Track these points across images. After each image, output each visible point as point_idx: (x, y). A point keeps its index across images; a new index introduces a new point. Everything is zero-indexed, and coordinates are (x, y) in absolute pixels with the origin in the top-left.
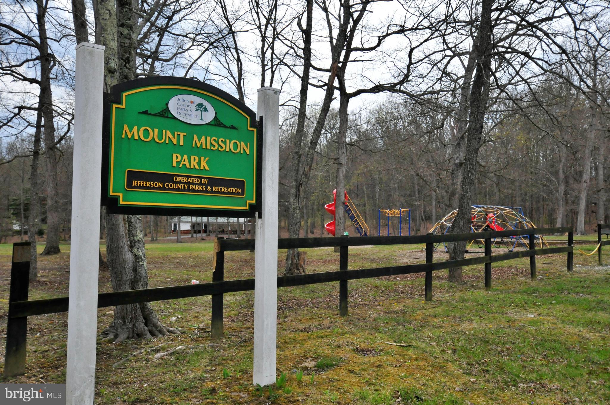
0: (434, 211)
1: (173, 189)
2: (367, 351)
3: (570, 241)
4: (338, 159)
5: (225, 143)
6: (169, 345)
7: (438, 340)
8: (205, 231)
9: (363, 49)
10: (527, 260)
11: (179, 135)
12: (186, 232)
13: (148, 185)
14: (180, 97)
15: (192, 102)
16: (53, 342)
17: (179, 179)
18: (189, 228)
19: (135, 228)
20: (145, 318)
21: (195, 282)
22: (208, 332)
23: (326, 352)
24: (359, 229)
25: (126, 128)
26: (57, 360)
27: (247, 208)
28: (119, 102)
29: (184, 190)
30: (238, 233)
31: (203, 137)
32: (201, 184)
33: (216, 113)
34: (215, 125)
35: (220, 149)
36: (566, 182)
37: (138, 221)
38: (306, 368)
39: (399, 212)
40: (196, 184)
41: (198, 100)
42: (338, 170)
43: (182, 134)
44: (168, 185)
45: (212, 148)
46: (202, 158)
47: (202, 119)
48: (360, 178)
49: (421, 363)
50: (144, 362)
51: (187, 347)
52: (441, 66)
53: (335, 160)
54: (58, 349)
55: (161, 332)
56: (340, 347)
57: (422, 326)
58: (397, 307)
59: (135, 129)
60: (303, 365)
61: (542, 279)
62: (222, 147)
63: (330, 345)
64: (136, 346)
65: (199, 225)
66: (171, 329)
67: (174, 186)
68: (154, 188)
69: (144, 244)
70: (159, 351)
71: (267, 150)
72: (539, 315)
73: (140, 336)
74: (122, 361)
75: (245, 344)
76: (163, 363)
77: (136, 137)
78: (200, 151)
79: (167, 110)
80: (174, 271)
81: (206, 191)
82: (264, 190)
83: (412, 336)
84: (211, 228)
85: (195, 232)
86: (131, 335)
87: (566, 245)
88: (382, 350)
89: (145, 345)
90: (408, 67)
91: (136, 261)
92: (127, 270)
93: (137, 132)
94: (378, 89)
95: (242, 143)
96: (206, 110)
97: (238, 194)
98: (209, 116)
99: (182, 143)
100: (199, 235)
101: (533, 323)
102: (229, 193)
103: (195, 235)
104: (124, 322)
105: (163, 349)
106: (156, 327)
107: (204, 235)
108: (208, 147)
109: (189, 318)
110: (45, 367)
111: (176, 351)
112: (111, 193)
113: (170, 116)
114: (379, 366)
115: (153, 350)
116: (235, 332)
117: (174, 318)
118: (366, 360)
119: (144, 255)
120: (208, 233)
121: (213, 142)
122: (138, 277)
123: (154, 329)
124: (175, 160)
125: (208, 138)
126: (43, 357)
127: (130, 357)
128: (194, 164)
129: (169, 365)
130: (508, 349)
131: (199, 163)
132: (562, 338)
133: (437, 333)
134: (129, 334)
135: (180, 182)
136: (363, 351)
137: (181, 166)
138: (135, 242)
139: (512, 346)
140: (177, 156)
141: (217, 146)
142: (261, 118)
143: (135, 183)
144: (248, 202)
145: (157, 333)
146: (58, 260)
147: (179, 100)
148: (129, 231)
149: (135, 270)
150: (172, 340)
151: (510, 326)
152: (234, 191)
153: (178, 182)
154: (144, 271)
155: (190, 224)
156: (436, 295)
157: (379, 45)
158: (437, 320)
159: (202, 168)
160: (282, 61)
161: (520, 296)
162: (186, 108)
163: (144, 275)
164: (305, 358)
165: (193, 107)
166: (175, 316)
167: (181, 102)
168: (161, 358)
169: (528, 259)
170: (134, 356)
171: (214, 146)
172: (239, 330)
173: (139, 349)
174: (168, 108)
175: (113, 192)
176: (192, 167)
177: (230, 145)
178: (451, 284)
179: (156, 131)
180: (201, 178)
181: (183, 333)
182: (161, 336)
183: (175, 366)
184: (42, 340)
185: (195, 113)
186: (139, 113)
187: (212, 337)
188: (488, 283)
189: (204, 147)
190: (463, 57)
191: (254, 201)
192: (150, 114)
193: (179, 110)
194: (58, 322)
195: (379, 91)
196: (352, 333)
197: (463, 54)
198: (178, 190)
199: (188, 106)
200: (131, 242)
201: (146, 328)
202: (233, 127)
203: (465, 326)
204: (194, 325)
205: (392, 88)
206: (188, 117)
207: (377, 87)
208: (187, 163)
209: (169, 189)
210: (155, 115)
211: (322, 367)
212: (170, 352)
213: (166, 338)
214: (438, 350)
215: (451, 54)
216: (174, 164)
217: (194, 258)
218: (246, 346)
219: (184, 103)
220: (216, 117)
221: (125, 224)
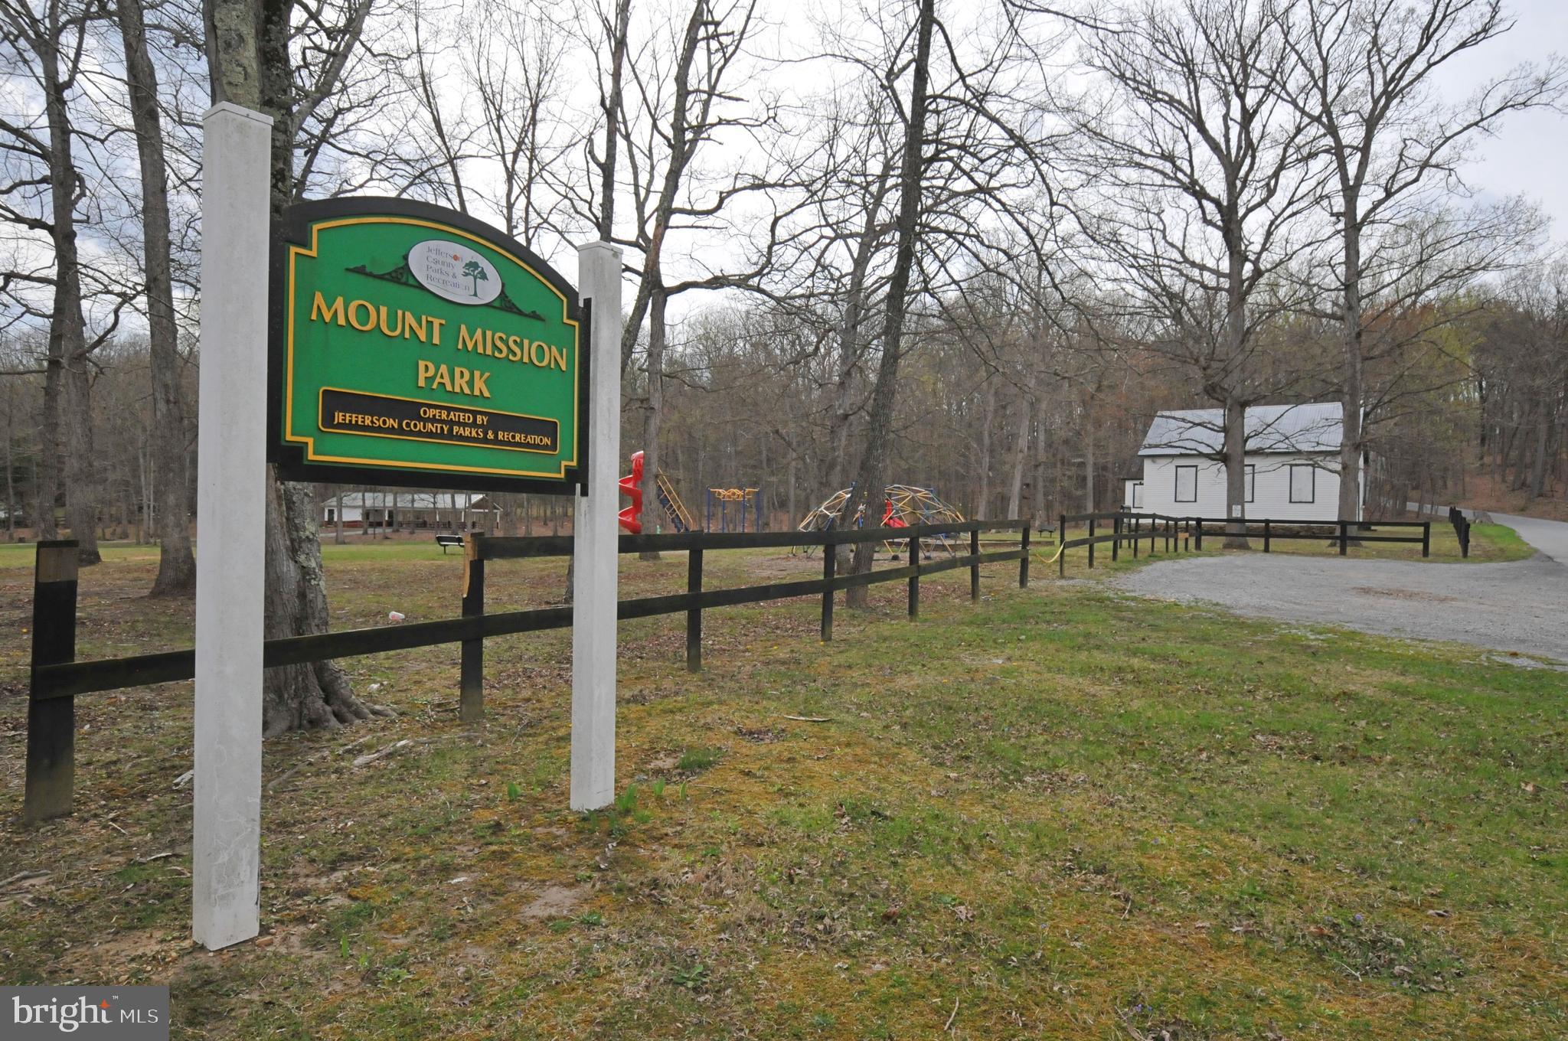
0: (792, 493)
1: (420, 434)
2: (760, 732)
3: (1025, 542)
4: (647, 399)
5: (521, 346)
6: (379, 738)
7: (870, 706)
8: (390, 524)
9: (692, 212)
10: (964, 574)
11: (430, 323)
12: (352, 525)
13: (368, 422)
14: (433, 244)
15: (456, 258)
16: (125, 742)
17: (431, 413)
18: (360, 518)
19: (301, 515)
20: (323, 690)
21: (395, 616)
22: (452, 711)
23: (688, 739)
24: (676, 520)
25: (319, 299)
26: (143, 781)
27: (562, 475)
28: (305, 243)
29: (441, 436)
30: (454, 526)
31: (479, 331)
32: (474, 424)
33: (503, 285)
34: (500, 308)
35: (511, 357)
36: (992, 451)
37: (306, 500)
38: (658, 772)
39: (741, 493)
40: (464, 425)
41: (468, 255)
42: (647, 419)
43: (436, 322)
44: (408, 425)
45: (497, 354)
46: (477, 374)
47: (475, 295)
48: (671, 437)
49: (859, 751)
50: (333, 776)
51: (417, 742)
52: (815, 252)
53: (642, 401)
54: (139, 757)
55: (358, 714)
56: (710, 729)
57: (835, 685)
58: (783, 654)
59: (339, 303)
60: (652, 766)
61: (986, 601)
62: (515, 354)
63: (691, 725)
64: (311, 745)
65: (378, 512)
66: (377, 707)
67: (420, 426)
68: (379, 429)
69: (319, 545)
70: (360, 752)
71: (600, 363)
72: (1009, 659)
73: (316, 723)
74: (285, 776)
75: (531, 731)
76: (373, 776)
77: (342, 321)
78: (473, 359)
79: (406, 269)
80: (347, 595)
81: (485, 440)
82: (594, 443)
83: (825, 703)
84: (400, 518)
85: (372, 525)
86: (296, 723)
87: (1019, 548)
88: (783, 730)
89: (328, 741)
90: (770, 248)
91: (304, 578)
92: (285, 596)
93: (342, 310)
94: (717, 282)
95: (553, 348)
96: (484, 277)
97: (545, 447)
98: (490, 290)
99: (436, 341)
100: (379, 530)
101: (1006, 673)
102: (528, 445)
103: (370, 531)
104: (281, 697)
105: (369, 747)
106: (348, 705)
107: (389, 530)
108: (489, 352)
109: (403, 685)
110: (118, 797)
111: (396, 751)
112: (289, 437)
113: (411, 281)
114: (791, 760)
115: (348, 751)
116: (505, 708)
117: (375, 686)
118: (763, 749)
119: (321, 567)
120: (395, 526)
121: (499, 343)
122: (310, 611)
123: (345, 710)
124: (422, 375)
125: (489, 334)
126: (109, 776)
127: (302, 767)
128: (460, 383)
129: (390, 780)
130: (986, 719)
131: (471, 383)
132: (1059, 696)
133: (862, 696)
134: (292, 721)
135: (433, 420)
136: (751, 733)
137: (435, 386)
138: (301, 541)
139: (990, 713)
140: (427, 367)
141: (505, 349)
142: (588, 302)
143: (339, 417)
144: (564, 463)
145: (349, 716)
146: (99, 576)
147: (430, 250)
148: (288, 519)
149: (302, 595)
150: (383, 729)
151: (973, 680)
152: (538, 441)
153: (428, 420)
154: (320, 599)
155: (360, 511)
156: (836, 631)
157: (719, 207)
158: (856, 674)
159: (477, 392)
160: (546, 221)
161: (968, 630)
162: (444, 268)
163: (320, 605)
164: (652, 752)
165: (459, 268)
166: (375, 682)
167: (434, 256)
168: (368, 765)
169: (968, 570)
170: (311, 764)
171: (501, 351)
172: (510, 703)
173: (318, 750)
174: (407, 264)
175: (293, 434)
176: (457, 390)
177: (530, 350)
178: (851, 611)
179: (383, 310)
180: (475, 413)
181: (402, 714)
182: (358, 722)
183: (402, 780)
184: (97, 738)
185: (461, 279)
186: (348, 270)
187: (461, 718)
188: (912, 611)
189: (480, 350)
190: (850, 241)
191: (574, 463)
192: (371, 275)
193: (431, 273)
194: (127, 701)
195: (722, 286)
196: (721, 703)
197: (852, 235)
198: (430, 435)
199: (449, 265)
200: (292, 541)
201: (328, 708)
202: (534, 316)
203: (902, 681)
204: (421, 700)
205: (742, 282)
206: (450, 288)
207: (716, 278)
208: (447, 381)
209: (411, 433)
210: (381, 277)
211: (688, 768)
212: (384, 753)
213: (370, 725)
214: (877, 726)
215: (832, 235)
216: (422, 383)
217: (382, 571)
218: (534, 735)
219: (440, 258)
220: (502, 292)
221: (280, 505)
